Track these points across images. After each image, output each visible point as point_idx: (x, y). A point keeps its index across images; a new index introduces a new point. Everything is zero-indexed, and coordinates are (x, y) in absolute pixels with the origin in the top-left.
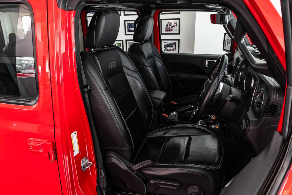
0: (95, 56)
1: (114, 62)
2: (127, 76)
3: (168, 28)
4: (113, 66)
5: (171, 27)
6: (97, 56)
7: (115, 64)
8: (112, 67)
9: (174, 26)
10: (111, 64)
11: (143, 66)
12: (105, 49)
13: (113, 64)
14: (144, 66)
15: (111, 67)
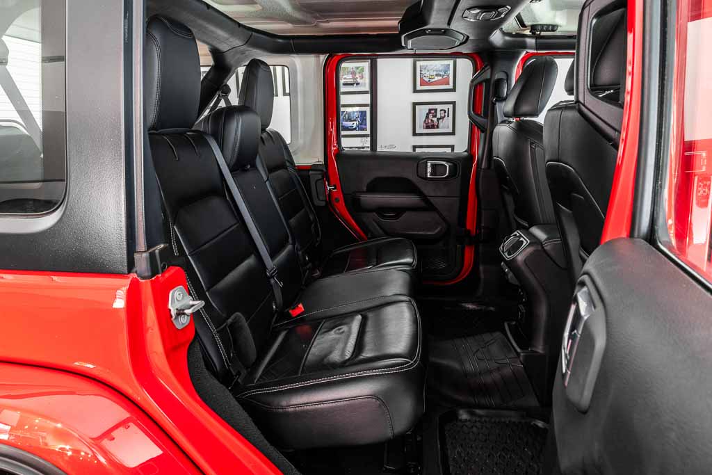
3: (430, 121)
5: (435, 119)
9: (442, 118)
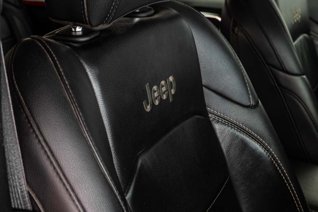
0: (86, 66)
1: (171, 79)
2: (218, 127)
4: (165, 97)
6: (93, 63)
7: (174, 85)
8: (161, 100)
10: (155, 88)
11: (275, 70)
12: (137, 20)
13: (164, 89)
14: (281, 73)
15: (153, 105)
